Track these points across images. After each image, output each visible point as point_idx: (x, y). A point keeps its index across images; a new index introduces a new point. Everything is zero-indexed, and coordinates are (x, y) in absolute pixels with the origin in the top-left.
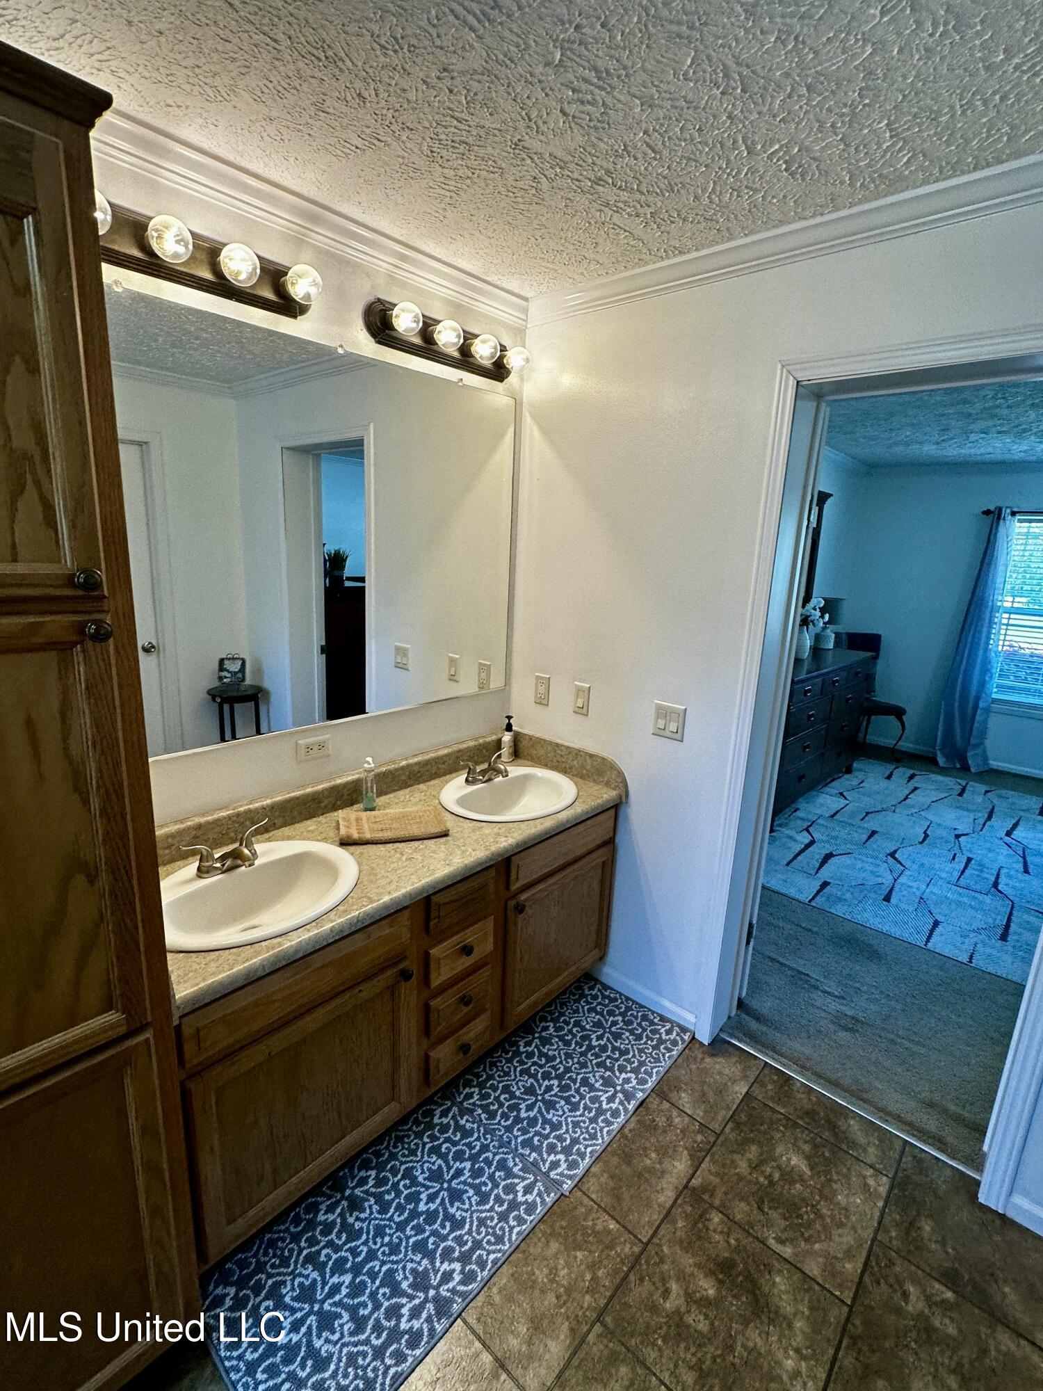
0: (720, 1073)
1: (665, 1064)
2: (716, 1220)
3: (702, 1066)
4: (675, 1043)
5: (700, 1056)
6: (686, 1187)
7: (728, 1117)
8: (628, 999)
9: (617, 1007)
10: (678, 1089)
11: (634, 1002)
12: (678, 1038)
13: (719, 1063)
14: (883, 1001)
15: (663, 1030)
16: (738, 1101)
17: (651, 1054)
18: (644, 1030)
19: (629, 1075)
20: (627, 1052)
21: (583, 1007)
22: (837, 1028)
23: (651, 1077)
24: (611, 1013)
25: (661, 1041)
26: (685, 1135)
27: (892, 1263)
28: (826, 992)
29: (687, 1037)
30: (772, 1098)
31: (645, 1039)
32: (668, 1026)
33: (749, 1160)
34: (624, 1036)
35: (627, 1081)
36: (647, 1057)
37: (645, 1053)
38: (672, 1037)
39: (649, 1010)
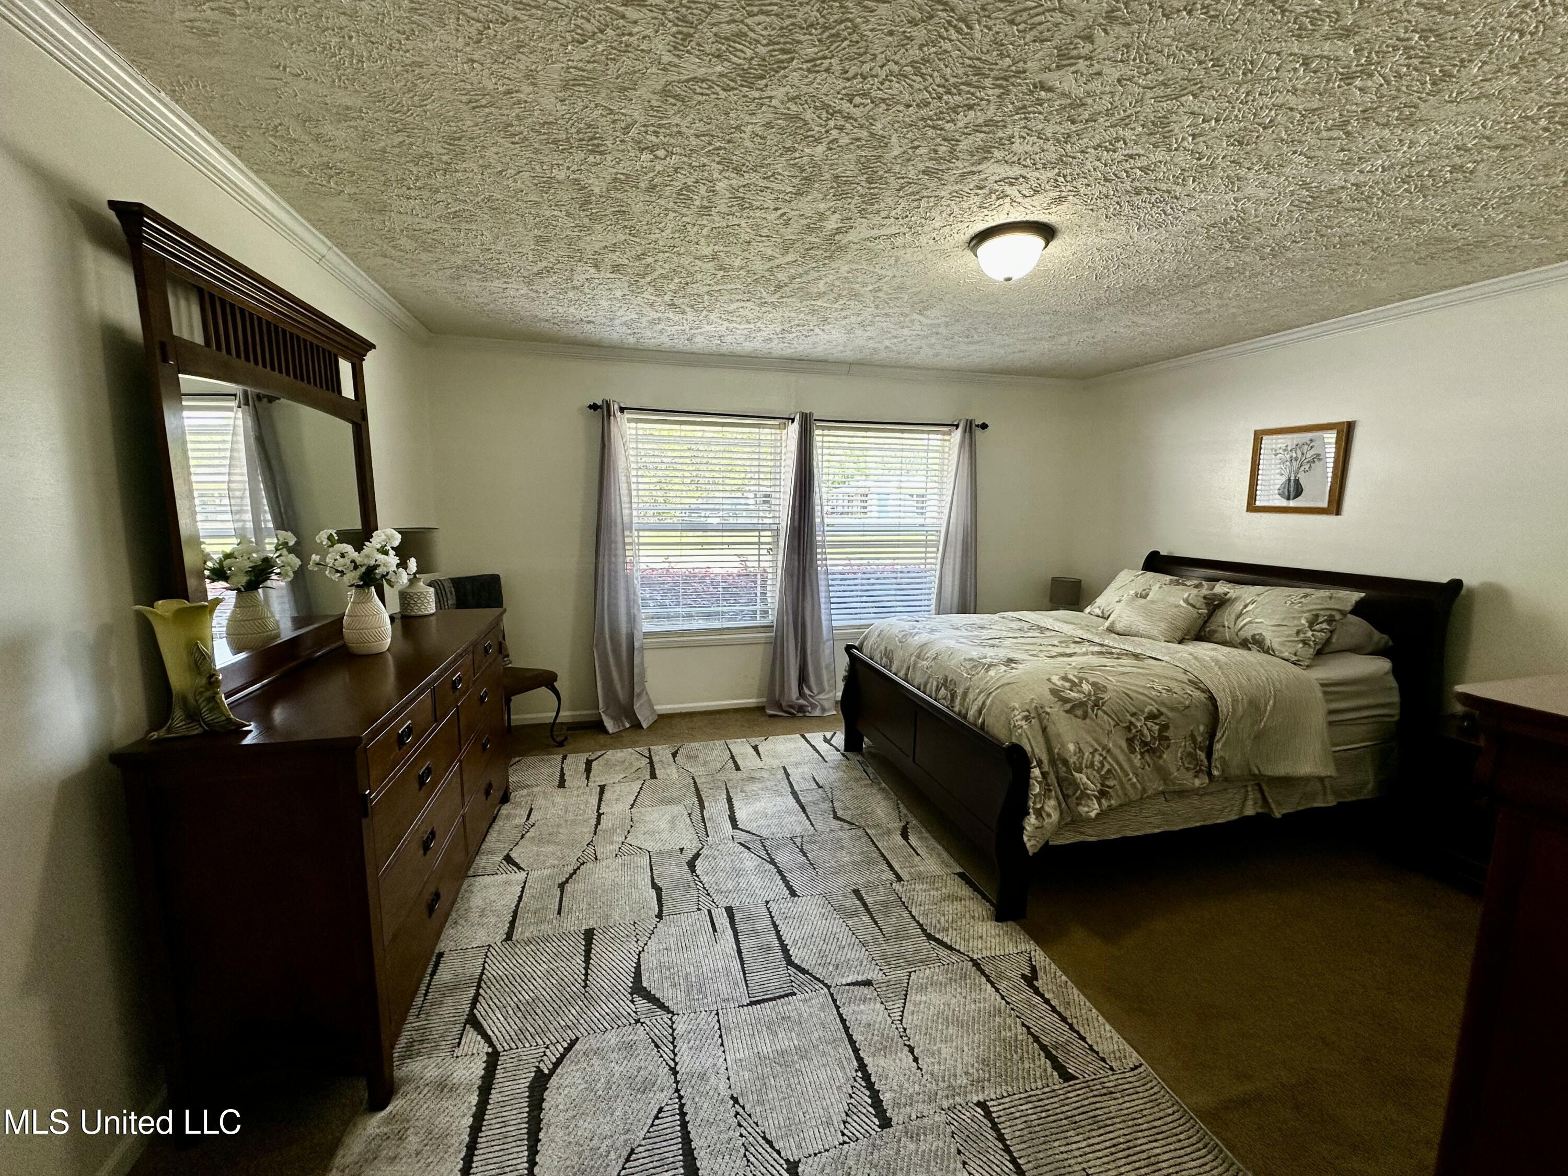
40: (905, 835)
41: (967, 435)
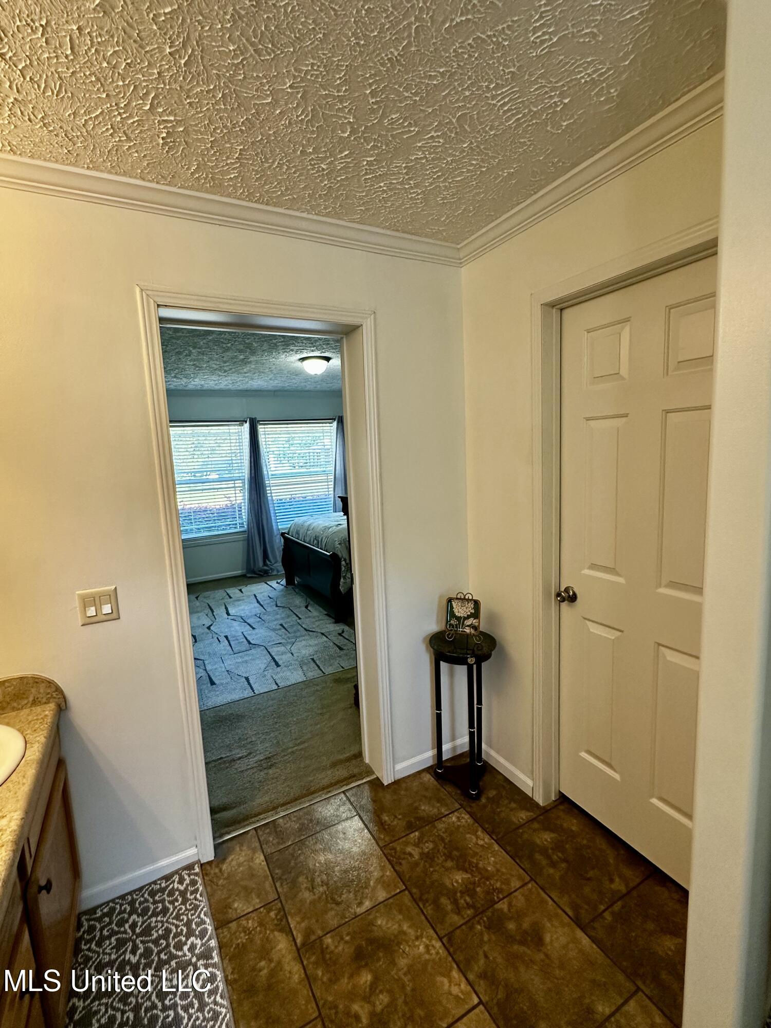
0: (239, 865)
1: (203, 904)
2: (330, 940)
3: (226, 875)
4: (193, 883)
5: (217, 871)
6: (298, 950)
7: (272, 882)
8: (122, 897)
9: (121, 912)
10: (228, 906)
11: (130, 893)
12: (192, 877)
13: (232, 860)
14: (268, 737)
15: (176, 885)
16: (266, 868)
17: (186, 909)
18: (163, 901)
19: (189, 942)
20: (168, 931)
21: (89, 949)
22: (266, 771)
23: (205, 923)
24: (121, 923)
25: (183, 894)
26: (264, 925)
27: (394, 849)
28: (240, 758)
29: (197, 870)
30: (278, 843)
31: (171, 907)
32: (176, 878)
33: (306, 888)
34: (153, 925)
35: (192, 948)
36: (187, 915)
37: (183, 914)
38: (187, 881)
39: (150, 884)
40: (306, 607)
41: (340, 424)
